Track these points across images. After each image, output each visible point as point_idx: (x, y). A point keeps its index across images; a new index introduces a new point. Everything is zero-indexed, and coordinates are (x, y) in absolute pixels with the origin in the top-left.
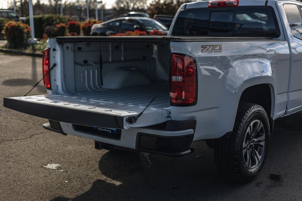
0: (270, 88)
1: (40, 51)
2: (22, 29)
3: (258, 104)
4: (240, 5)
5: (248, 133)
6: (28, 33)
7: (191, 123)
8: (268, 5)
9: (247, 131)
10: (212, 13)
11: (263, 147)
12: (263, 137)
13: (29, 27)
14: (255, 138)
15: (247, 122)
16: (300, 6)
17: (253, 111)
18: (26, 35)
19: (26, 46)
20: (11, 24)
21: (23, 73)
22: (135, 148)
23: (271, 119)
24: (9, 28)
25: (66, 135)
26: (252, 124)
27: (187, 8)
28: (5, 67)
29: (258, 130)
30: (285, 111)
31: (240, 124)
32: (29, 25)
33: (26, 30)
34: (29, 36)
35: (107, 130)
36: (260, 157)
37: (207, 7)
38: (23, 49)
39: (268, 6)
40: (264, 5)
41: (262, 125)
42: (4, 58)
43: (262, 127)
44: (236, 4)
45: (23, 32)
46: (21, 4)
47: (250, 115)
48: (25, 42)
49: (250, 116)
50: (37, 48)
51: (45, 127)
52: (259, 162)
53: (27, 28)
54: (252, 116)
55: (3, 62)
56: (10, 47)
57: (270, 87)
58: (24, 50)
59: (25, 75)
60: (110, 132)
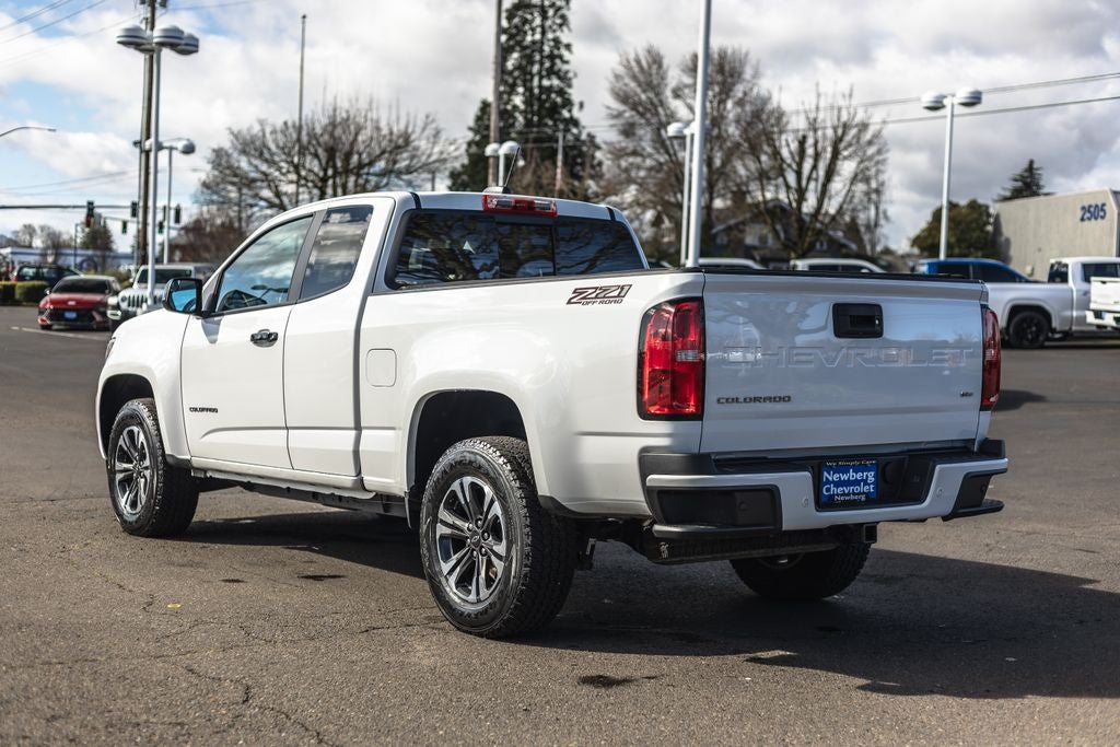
35: (855, 498)
60: (863, 499)
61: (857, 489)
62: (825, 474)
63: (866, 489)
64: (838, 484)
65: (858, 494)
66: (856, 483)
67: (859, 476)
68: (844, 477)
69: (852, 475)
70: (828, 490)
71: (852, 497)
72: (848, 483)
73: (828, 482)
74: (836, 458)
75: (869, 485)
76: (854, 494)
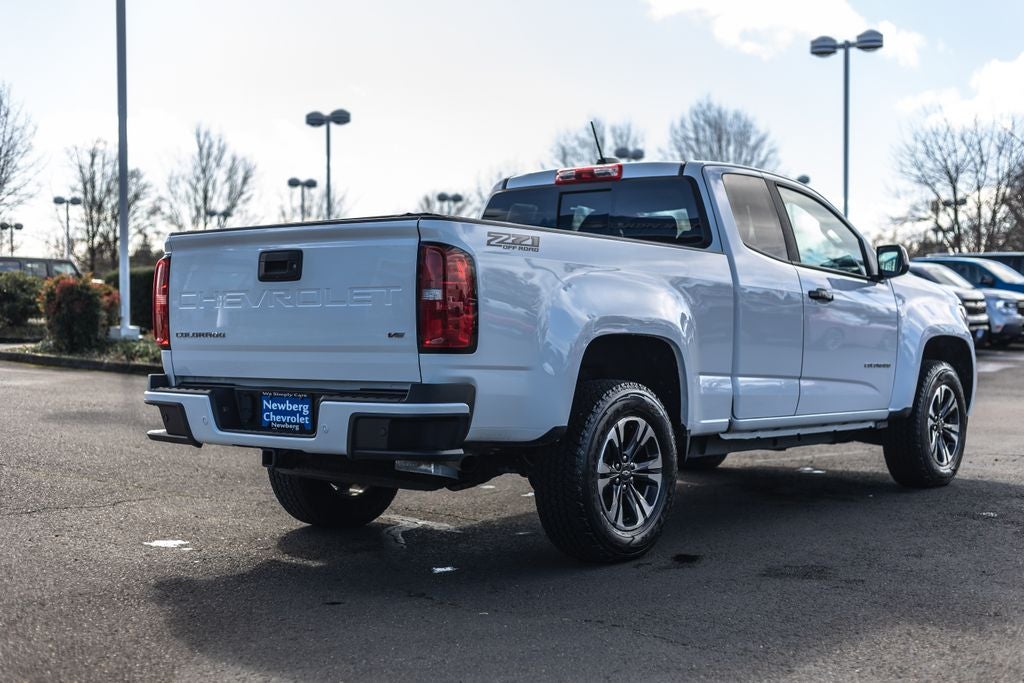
0: (673, 353)
1: (146, 359)
2: (95, 295)
3: (639, 383)
4: (624, 176)
5: (611, 442)
6: (114, 307)
7: (465, 391)
8: (684, 174)
9: (609, 437)
10: (564, 196)
11: (657, 486)
12: (657, 464)
13: (115, 292)
14: (636, 461)
15: (605, 413)
16: (775, 182)
17: (623, 393)
18: (104, 314)
19: (105, 345)
20: (61, 282)
21: (94, 402)
22: (346, 453)
23: (680, 429)
24: (57, 291)
25: (199, 445)
26: (621, 423)
27: (508, 187)
28: (43, 391)
29: (642, 444)
30: (727, 420)
31: (588, 415)
32: (117, 286)
33: (105, 300)
34: (114, 319)
35: (291, 426)
36: (648, 510)
37: (553, 182)
38: (96, 353)
39: (686, 176)
40: (676, 173)
41: (650, 432)
42: (37, 375)
43: (651, 439)
44: (616, 174)
45: (97, 305)
46: (92, 250)
47: (614, 400)
48: (100, 334)
49: (615, 402)
50: (138, 351)
51: (154, 437)
52: (647, 520)
53: (109, 294)
54: (623, 402)
55: (35, 382)
56: (57, 349)
57: (672, 347)
58: (99, 356)
59: (101, 406)
60: (297, 428)
61: (293, 419)
62: (265, 402)
63: (302, 420)
64: (277, 412)
65: (293, 424)
66: (292, 413)
67: (295, 407)
68: (282, 407)
69: (288, 406)
70: (268, 417)
71: (287, 426)
72: (285, 413)
73: (268, 410)
74: (271, 389)
75: (304, 416)
76: (290, 423)
